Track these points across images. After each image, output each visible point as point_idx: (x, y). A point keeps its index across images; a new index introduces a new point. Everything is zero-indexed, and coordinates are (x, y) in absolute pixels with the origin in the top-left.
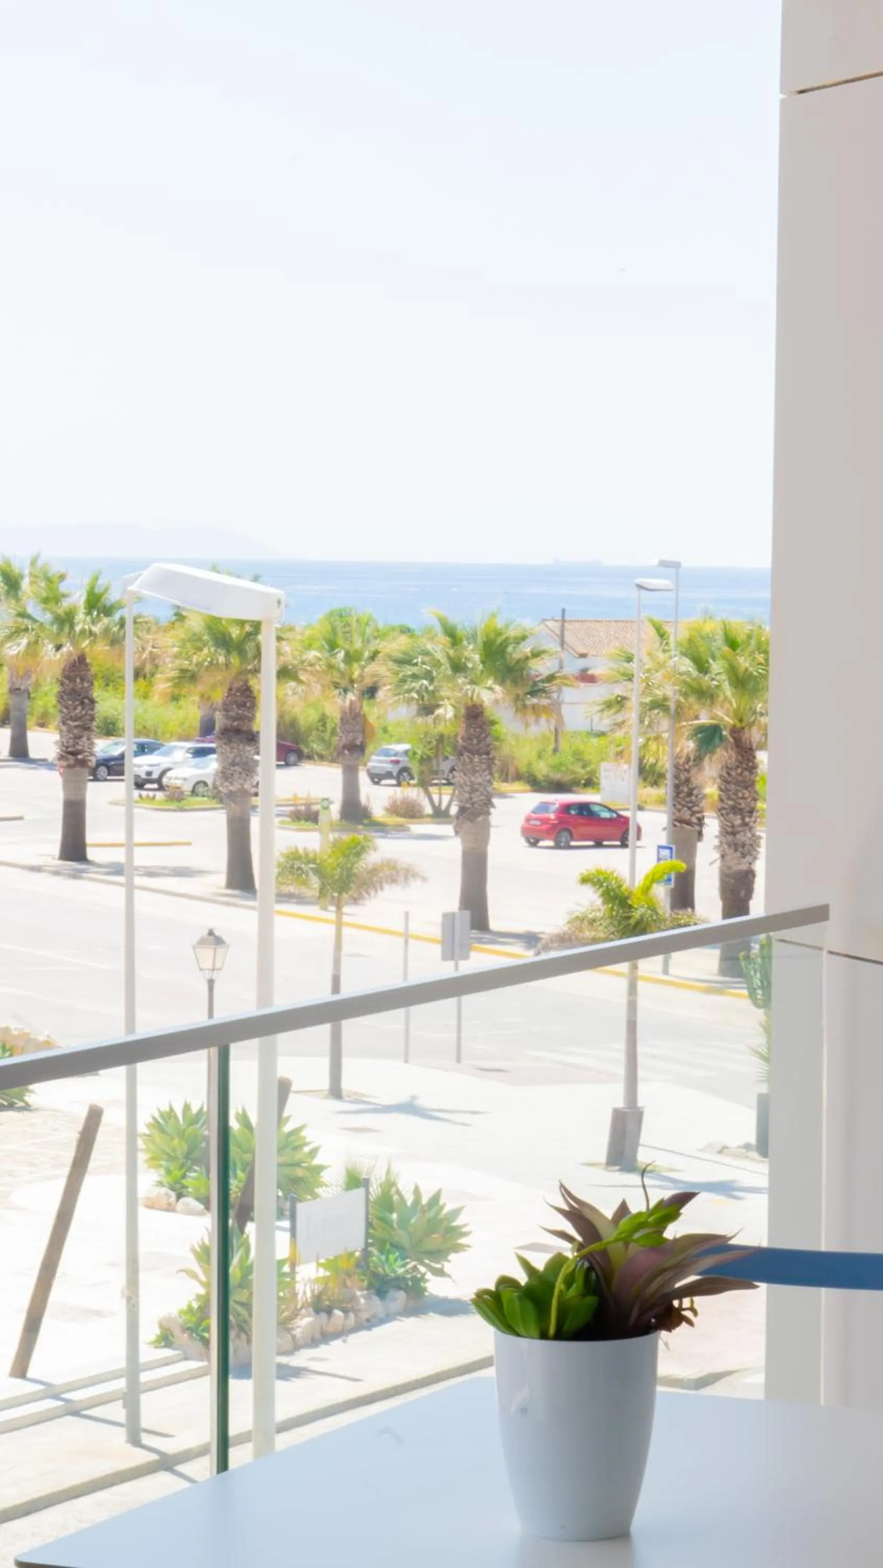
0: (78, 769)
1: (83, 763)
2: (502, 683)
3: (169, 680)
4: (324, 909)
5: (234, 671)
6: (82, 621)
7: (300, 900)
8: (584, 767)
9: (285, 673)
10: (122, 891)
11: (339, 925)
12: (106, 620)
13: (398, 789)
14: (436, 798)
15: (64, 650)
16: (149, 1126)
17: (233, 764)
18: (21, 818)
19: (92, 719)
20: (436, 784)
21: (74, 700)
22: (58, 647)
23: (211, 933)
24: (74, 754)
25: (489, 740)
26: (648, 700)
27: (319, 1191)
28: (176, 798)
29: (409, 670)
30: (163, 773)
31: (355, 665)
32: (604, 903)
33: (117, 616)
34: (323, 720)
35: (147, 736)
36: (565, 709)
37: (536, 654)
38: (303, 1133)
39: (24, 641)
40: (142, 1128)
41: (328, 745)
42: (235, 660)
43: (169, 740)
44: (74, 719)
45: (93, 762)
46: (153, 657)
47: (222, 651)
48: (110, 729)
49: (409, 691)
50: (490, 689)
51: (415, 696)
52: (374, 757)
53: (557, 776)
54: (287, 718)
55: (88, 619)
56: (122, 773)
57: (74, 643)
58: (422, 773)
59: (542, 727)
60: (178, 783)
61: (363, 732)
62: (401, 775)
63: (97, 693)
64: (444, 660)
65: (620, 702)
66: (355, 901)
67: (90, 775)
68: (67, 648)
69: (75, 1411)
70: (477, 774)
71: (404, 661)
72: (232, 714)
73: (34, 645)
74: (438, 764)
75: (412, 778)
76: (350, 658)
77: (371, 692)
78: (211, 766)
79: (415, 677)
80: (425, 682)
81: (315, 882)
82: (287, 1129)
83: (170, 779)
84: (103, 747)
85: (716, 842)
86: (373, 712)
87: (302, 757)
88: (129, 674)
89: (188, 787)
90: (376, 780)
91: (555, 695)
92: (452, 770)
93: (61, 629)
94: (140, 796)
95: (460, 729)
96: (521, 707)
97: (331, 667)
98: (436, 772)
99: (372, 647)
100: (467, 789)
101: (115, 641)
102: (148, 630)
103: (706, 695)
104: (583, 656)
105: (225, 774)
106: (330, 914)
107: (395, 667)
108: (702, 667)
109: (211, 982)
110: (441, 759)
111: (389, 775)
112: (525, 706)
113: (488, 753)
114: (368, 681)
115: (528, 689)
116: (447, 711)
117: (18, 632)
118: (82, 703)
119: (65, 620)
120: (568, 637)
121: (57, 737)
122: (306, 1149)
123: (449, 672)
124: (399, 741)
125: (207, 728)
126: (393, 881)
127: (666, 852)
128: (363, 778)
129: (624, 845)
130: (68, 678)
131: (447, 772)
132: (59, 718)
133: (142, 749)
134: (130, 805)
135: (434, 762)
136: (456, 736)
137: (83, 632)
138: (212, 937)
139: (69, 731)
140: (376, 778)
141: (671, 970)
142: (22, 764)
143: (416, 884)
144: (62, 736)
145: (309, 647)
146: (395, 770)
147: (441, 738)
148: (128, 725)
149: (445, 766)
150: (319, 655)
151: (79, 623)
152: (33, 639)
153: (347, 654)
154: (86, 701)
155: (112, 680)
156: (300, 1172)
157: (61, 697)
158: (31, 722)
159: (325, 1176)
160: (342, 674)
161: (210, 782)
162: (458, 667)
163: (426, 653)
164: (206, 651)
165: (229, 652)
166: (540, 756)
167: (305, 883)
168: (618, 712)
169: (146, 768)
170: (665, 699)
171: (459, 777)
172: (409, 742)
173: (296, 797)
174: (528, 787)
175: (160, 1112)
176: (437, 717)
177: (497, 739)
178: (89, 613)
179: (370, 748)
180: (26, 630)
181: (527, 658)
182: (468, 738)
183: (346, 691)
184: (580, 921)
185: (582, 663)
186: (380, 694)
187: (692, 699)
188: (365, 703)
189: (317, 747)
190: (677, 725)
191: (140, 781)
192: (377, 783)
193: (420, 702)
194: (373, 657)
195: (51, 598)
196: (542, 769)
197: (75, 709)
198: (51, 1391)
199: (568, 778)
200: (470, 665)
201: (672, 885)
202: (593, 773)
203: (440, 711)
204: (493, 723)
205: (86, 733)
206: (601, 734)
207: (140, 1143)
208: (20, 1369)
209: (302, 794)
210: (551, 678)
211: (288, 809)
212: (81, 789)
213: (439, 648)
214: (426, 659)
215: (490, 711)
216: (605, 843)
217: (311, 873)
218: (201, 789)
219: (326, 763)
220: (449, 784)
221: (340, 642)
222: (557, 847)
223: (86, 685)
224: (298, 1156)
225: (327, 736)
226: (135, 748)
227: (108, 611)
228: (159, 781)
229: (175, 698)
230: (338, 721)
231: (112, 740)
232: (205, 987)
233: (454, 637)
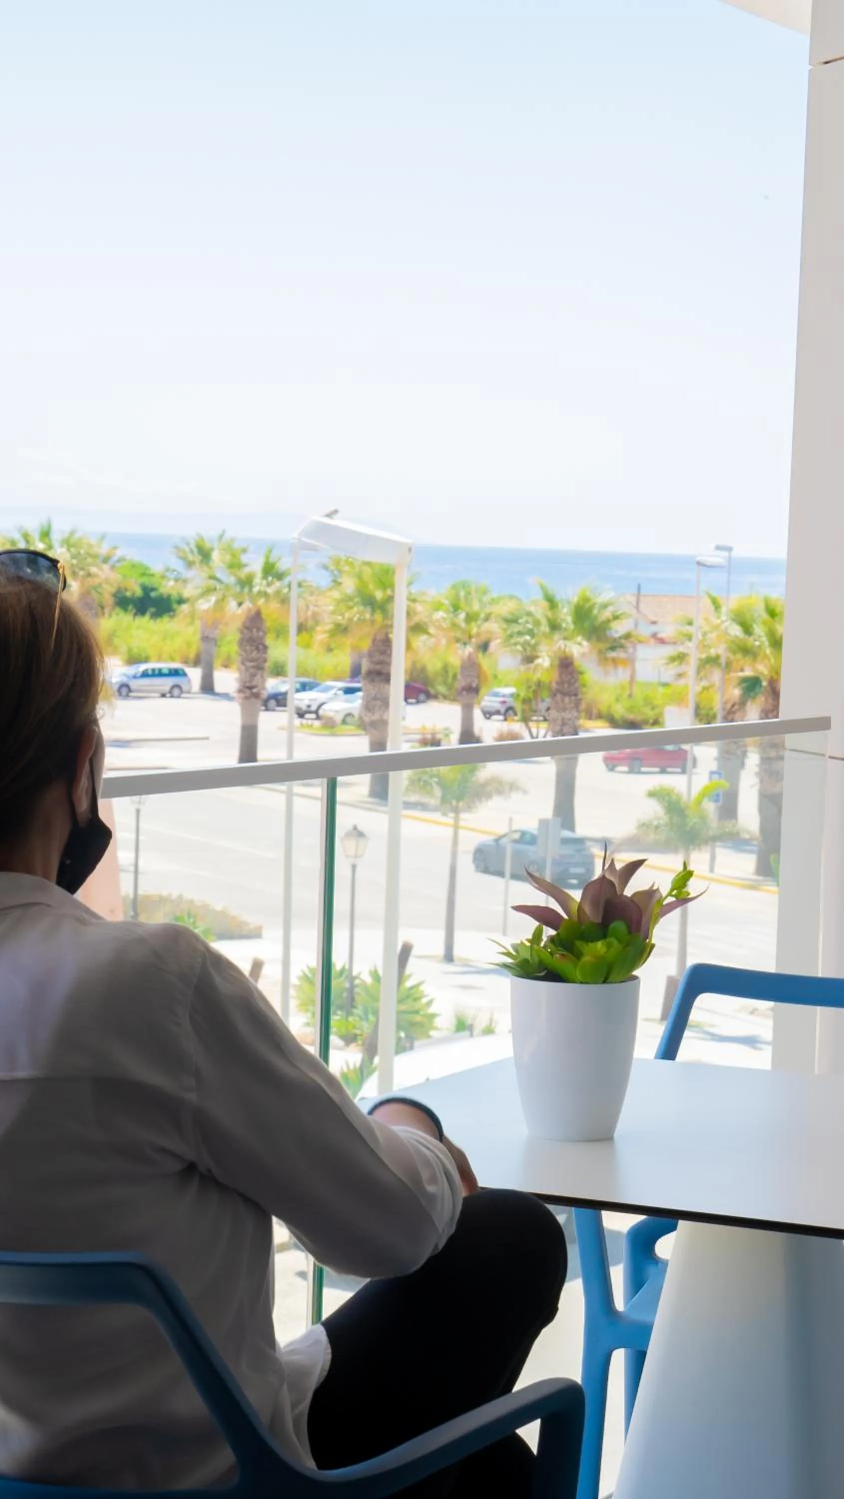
0: (253, 700)
1: (257, 696)
2: (589, 639)
3: (325, 632)
4: (445, 814)
5: (377, 626)
6: (259, 584)
7: (424, 807)
8: (653, 708)
9: (417, 628)
10: (283, 798)
11: (456, 827)
12: (278, 584)
13: (506, 723)
14: (534, 731)
15: (244, 606)
16: (300, 978)
17: (375, 699)
18: (207, 738)
19: (265, 661)
20: (535, 721)
21: (251, 646)
22: (240, 604)
23: (355, 828)
24: (250, 688)
25: (577, 685)
26: (704, 656)
27: (432, 1033)
28: (329, 725)
29: (516, 628)
30: (320, 706)
31: (473, 624)
32: (666, 814)
33: (286, 580)
34: (445, 669)
35: (308, 677)
36: (638, 665)
37: (616, 618)
38: (422, 988)
39: (213, 599)
40: (294, 980)
41: (450, 688)
42: (378, 617)
43: (325, 681)
44: (251, 661)
45: (265, 695)
46: (315, 615)
47: (369, 609)
48: (279, 671)
49: (515, 644)
50: (580, 644)
51: (519, 648)
52: (486, 698)
53: (631, 716)
54: (418, 666)
55: (264, 582)
56: (285, 705)
57: (253, 600)
58: (524, 711)
59: (621, 675)
60: (331, 714)
61: (478, 677)
62: (508, 712)
63: (269, 641)
64: (544, 621)
65: (681, 658)
66: (469, 808)
67: (263, 705)
68: (247, 605)
70: (567, 712)
71: (511, 620)
72: (375, 659)
73: (220, 604)
74: (537, 705)
75: (516, 714)
76: (470, 618)
77: (484, 647)
78: (356, 703)
79: (520, 633)
80: (528, 638)
81: (438, 792)
82: (408, 984)
83: (325, 710)
84: (272, 685)
85: (757, 769)
86: (484, 662)
87: (430, 696)
88: (293, 629)
89: (339, 718)
90: (488, 716)
91: (631, 650)
92: (548, 709)
93: (242, 587)
94: (302, 724)
95: (555, 676)
96: (603, 660)
97: (454, 625)
98: (535, 711)
99: (488, 610)
100: (559, 722)
101: (284, 601)
102: (312, 594)
103: (747, 651)
104: (654, 623)
105: (368, 707)
106: (449, 819)
107: (505, 626)
108: (747, 630)
109: (354, 867)
110: (540, 700)
111: (498, 713)
112: (606, 659)
113: (576, 695)
114: (483, 638)
115: (608, 645)
116: (545, 661)
117: (209, 591)
118: (257, 649)
119: (246, 583)
120: (642, 607)
121: (236, 675)
122: (424, 1001)
123: (547, 629)
124: (507, 686)
125: (355, 672)
126: (500, 792)
127: (716, 777)
128: (477, 713)
129: (684, 772)
130: (247, 628)
131: (544, 710)
132: (239, 658)
133: (304, 687)
134: (291, 729)
135: (534, 703)
136: (551, 682)
137: (260, 592)
138: (355, 831)
139: (247, 669)
140: (488, 714)
141: (716, 869)
142: (209, 696)
143: (515, 796)
144: (241, 674)
145: (437, 609)
146: (503, 710)
147: (539, 684)
148: (291, 669)
149: (543, 706)
150: (445, 615)
151: (256, 586)
152: (220, 597)
153: (468, 615)
154: (261, 647)
155: (281, 632)
156: (418, 1018)
157: (241, 643)
158: (217, 663)
159: (437, 1022)
160: (463, 631)
161: (356, 714)
162: (554, 626)
163: (529, 614)
164: (355, 609)
165: (373, 612)
166: (618, 700)
167: (430, 794)
168: (680, 664)
169: (307, 702)
170: (718, 657)
171: (553, 713)
172: (514, 686)
173: (424, 728)
174: (607, 725)
175: (308, 967)
176: (538, 665)
177: (584, 686)
178: (265, 577)
179: (483, 691)
180: (215, 589)
181: (609, 621)
182: (560, 683)
183: (465, 644)
184: (644, 826)
185: (653, 628)
186: (493, 646)
187: (739, 656)
188: (480, 655)
189: (442, 689)
190: (727, 677)
191: (301, 712)
192: (489, 718)
193: (524, 654)
194: (487, 619)
195: (235, 565)
196: (620, 711)
197: (251, 652)
199: (638, 718)
200: (564, 625)
201: (720, 803)
202: (661, 714)
203: (539, 661)
204: (581, 673)
205: (260, 672)
206: (665, 685)
207: (292, 992)
209: (429, 726)
210: (628, 636)
211: (419, 737)
212: (255, 717)
213: (540, 610)
214: (530, 619)
215: (579, 663)
216: (669, 770)
217: (434, 785)
218: (349, 719)
219: (447, 702)
220: (545, 720)
221: (462, 604)
222: (631, 771)
223: (261, 634)
224: (417, 1006)
225: (450, 680)
226: (298, 686)
227: (280, 576)
228: (316, 712)
229: (330, 650)
230: (459, 671)
231: (280, 679)
233: (552, 602)
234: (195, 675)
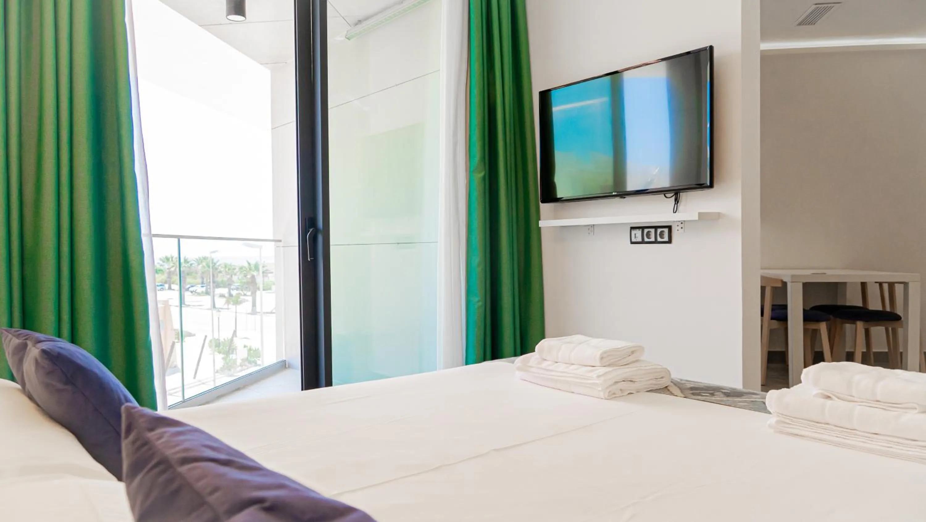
0: (181, 290)
12: (188, 264)
28: (199, 294)
30: (196, 290)
45: (184, 289)
50: (256, 273)
51: (242, 274)
56: (188, 291)
58: (243, 288)
60: (199, 292)
62: (237, 289)
64: (247, 268)
67: (183, 291)
69: (203, 383)
71: (241, 269)
74: (246, 286)
75: (241, 289)
77: (233, 275)
94: (193, 294)
111: (235, 289)
116: (249, 276)
117: (173, 266)
140: (233, 290)
162: (250, 269)
163: (244, 266)
169: (193, 290)
189: (222, 285)
198: (200, 381)
200: (252, 269)
208: (195, 378)
213: (246, 265)
218: (204, 293)
219: (224, 288)
220: (248, 290)
225: (226, 283)
227: (188, 262)
230: (228, 280)
231: (187, 285)
232: (217, 319)
233: (249, 264)
234: (167, 286)
